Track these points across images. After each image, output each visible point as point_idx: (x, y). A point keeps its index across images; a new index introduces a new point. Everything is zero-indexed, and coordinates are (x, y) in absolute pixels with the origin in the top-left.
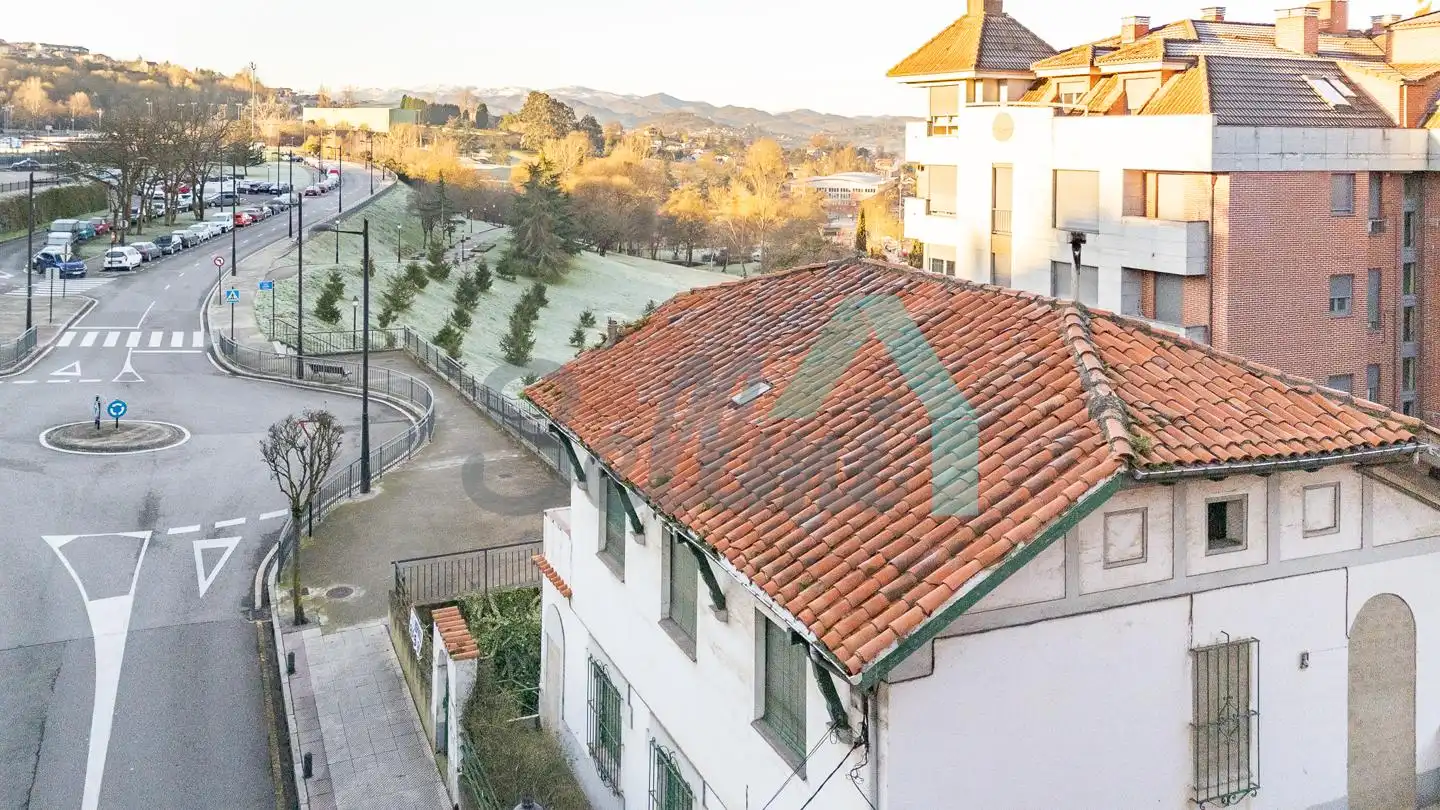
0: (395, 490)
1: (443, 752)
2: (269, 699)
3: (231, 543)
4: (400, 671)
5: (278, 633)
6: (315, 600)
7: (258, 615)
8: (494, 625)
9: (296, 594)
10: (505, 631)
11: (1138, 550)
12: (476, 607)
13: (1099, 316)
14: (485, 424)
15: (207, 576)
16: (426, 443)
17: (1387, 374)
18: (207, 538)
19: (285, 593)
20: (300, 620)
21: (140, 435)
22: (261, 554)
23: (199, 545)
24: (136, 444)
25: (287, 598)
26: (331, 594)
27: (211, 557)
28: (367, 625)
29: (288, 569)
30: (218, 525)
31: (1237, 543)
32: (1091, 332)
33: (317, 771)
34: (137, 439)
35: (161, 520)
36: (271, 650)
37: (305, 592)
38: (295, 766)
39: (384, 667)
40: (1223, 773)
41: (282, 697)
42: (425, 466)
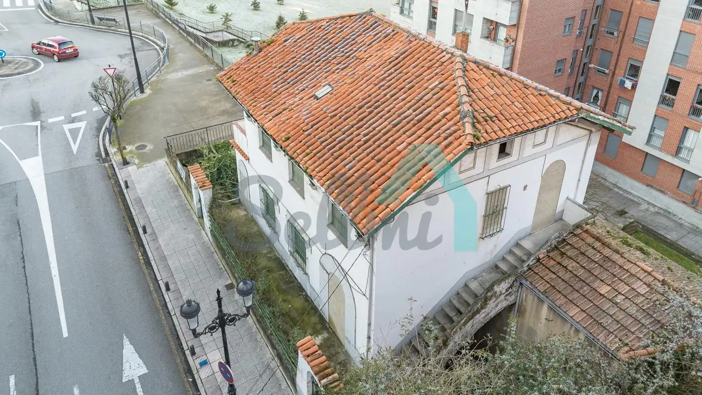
0: (156, 92)
1: (201, 217)
2: (120, 200)
3: (82, 125)
4: (176, 183)
5: (117, 169)
6: (131, 152)
7: (105, 161)
8: (214, 157)
9: (121, 150)
10: (220, 160)
11: (472, 165)
12: (205, 151)
13: (470, 61)
14: (195, 50)
15: (75, 143)
16: (167, 63)
17: (589, 13)
18: (70, 123)
19: (115, 150)
20: (126, 163)
21: (17, 66)
22: (99, 129)
23: (67, 127)
24: (17, 71)
25: (117, 152)
26: (137, 148)
27: (74, 133)
28: (158, 162)
29: (114, 137)
30: (73, 115)
31: (509, 155)
32: (465, 70)
33: (148, 230)
34: (16, 69)
35: (42, 115)
36: (115, 177)
37: (125, 148)
38: (139, 229)
39: (169, 182)
40: (492, 227)
41: (125, 198)
42: (169, 77)
